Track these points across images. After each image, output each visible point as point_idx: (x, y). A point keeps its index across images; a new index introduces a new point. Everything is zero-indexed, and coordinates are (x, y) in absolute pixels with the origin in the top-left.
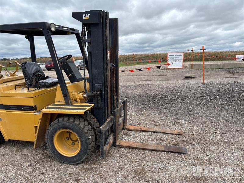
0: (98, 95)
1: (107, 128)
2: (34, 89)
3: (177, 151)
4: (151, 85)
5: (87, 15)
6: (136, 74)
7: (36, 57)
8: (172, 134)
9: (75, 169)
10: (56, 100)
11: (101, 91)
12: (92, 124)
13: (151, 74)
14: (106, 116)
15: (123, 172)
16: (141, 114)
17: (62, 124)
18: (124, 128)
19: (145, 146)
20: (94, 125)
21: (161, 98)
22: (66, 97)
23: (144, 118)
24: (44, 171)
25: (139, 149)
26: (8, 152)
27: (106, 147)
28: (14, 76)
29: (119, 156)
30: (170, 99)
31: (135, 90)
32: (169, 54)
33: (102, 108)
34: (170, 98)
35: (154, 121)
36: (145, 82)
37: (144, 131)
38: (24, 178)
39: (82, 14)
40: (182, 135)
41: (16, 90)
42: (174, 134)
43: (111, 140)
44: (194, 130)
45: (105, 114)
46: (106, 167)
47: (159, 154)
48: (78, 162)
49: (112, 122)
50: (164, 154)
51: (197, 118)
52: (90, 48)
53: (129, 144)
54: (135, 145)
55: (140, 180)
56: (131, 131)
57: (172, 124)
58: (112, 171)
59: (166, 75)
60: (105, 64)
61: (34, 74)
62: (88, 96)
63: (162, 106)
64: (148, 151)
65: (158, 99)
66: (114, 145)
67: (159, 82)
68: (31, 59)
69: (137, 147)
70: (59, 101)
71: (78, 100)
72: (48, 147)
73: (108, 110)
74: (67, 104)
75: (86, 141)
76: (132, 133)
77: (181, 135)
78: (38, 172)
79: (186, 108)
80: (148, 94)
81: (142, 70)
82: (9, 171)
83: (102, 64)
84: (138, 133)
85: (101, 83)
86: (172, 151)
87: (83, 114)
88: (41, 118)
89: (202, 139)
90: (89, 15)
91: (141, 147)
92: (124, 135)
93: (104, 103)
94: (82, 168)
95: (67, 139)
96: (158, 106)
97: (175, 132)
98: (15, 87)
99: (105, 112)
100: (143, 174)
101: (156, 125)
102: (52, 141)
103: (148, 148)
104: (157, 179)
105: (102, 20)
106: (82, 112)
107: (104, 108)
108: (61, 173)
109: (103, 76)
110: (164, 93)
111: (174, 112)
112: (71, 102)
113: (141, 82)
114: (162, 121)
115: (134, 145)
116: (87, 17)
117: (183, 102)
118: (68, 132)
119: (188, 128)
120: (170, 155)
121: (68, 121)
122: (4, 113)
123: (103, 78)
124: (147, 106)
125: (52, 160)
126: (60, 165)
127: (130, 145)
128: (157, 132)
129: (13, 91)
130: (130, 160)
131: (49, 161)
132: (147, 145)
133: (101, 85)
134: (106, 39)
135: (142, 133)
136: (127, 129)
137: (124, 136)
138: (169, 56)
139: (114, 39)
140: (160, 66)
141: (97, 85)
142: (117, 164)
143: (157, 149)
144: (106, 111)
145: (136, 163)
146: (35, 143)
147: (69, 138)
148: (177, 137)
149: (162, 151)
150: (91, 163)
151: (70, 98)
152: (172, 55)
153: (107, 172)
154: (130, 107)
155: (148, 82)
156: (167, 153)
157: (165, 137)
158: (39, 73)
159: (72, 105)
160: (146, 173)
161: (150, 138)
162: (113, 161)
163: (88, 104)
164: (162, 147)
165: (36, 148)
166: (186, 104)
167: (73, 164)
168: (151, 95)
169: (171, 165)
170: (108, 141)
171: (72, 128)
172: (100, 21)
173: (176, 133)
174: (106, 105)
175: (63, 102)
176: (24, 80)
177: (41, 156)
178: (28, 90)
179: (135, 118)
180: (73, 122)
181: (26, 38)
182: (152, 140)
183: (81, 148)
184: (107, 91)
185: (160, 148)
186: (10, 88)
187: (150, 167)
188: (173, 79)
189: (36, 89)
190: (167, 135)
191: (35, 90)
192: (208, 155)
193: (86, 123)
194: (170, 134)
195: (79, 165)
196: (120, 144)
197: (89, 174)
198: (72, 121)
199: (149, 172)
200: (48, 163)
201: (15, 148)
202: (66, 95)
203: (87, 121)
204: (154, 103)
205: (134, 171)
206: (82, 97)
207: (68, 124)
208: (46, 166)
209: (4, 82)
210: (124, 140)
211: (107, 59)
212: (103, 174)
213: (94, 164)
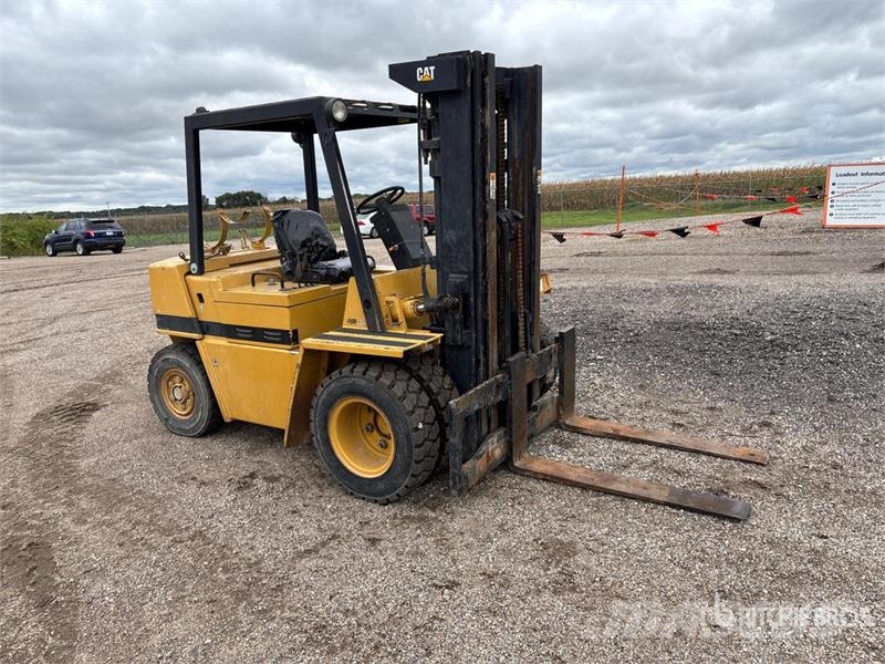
0: (455, 307)
1: (476, 407)
2: (296, 285)
3: (711, 509)
4: (720, 288)
5: (426, 69)
6: (687, 250)
7: (319, 196)
8: (723, 457)
9: (376, 513)
10: (346, 318)
11: (466, 297)
12: (435, 390)
13: (746, 249)
14: (481, 374)
15: (504, 541)
16: (641, 386)
17: (349, 381)
18: (561, 421)
19: (608, 480)
20: (438, 394)
21: (736, 335)
22: (368, 308)
23: (644, 399)
24: (300, 506)
25: (585, 487)
26: (228, 453)
27: (473, 467)
28: (260, 248)
29: (513, 499)
30: (771, 341)
31: (651, 304)
32: (833, 171)
33: (469, 347)
34: (770, 338)
35: (676, 412)
36: (706, 279)
37: (625, 439)
38: (249, 516)
39: (412, 67)
40: (762, 465)
41: (253, 285)
42: (729, 458)
43: (494, 447)
44: (819, 456)
45: (478, 366)
46: (463, 521)
47: (644, 510)
48: (388, 497)
49: (497, 391)
50: (661, 513)
51: (853, 416)
52: (436, 165)
53: (558, 468)
54: (572, 476)
55: (549, 569)
56: (583, 434)
57: (742, 426)
58: (475, 535)
59: (807, 253)
60: (478, 213)
61: (304, 245)
62: (428, 310)
63: (730, 362)
64: (610, 498)
65: (725, 339)
66: (506, 465)
67: (756, 281)
68: (306, 204)
69: (579, 480)
70: (354, 321)
71: (401, 319)
72: (316, 446)
73: (486, 355)
74: (372, 329)
75: (408, 435)
76: (582, 439)
77: (758, 464)
78: (284, 507)
79: (826, 377)
80: (692, 320)
81: (688, 233)
82: (221, 495)
83: (469, 213)
84: (602, 444)
85: (466, 270)
86: (692, 505)
87: (401, 356)
88: (300, 362)
89: (833, 486)
90: (432, 68)
91: (590, 483)
92: (554, 443)
93: (473, 331)
94: (395, 515)
95: (368, 430)
96: (713, 363)
97: (740, 452)
98: (253, 279)
99: (478, 361)
100: (567, 554)
101: (680, 425)
102: (325, 429)
103: (614, 487)
104: (603, 574)
105: (469, 80)
106: (397, 352)
107: (473, 348)
108: (341, 518)
109: (471, 250)
110: (754, 321)
111: (768, 388)
112: (381, 324)
113: (689, 278)
114: (710, 412)
115: (570, 473)
116: (426, 74)
117: (821, 356)
118: (369, 408)
119: (799, 446)
120: (681, 518)
121: (364, 374)
122: (225, 347)
123: (472, 255)
124: (675, 361)
125: (326, 485)
126: (344, 498)
127: (556, 473)
128: (670, 447)
129: (248, 290)
130: (543, 514)
131: (319, 486)
132: (615, 479)
133: (466, 276)
134: (484, 137)
135: (616, 445)
136: (568, 426)
137: (551, 447)
138: (832, 178)
139: (527, 134)
140: (760, 218)
141: (455, 278)
142: (499, 518)
143: (644, 493)
144: (482, 358)
145: (556, 525)
146: (286, 432)
147: (374, 427)
148: (738, 468)
149: (658, 503)
150: (425, 505)
151: (379, 312)
152: (848, 174)
153: (462, 534)
154: (610, 361)
155: (717, 280)
156: (674, 511)
157: (692, 463)
158: (321, 242)
159: (383, 332)
160: (575, 553)
161: (636, 460)
162: (491, 510)
163: (427, 333)
164: (661, 489)
165: (288, 446)
166: (831, 362)
167: (376, 501)
168: (700, 325)
169: (669, 546)
170: (484, 448)
171: (373, 395)
172: (465, 83)
173: (738, 456)
174: (480, 338)
175: (362, 325)
176: (279, 261)
177: (303, 471)
178: (283, 286)
179: (614, 397)
180: (377, 379)
181: (296, 139)
182: (640, 468)
183: (395, 456)
184: (485, 295)
185: (655, 493)
186: (241, 281)
187: (596, 540)
188: (827, 270)
189: (302, 285)
190: (704, 458)
191: (300, 287)
192: (823, 537)
193: (415, 385)
194: (717, 456)
195: (390, 506)
196: (528, 467)
197: (410, 531)
198: (375, 375)
199: (586, 552)
200: (316, 490)
201: (247, 445)
202: (369, 302)
203: (420, 380)
204: (702, 352)
205: (542, 543)
206: (412, 311)
207: (363, 382)
208: (309, 495)
209: (232, 266)
210: (550, 456)
211: (484, 198)
212: (449, 536)
213: (434, 509)
